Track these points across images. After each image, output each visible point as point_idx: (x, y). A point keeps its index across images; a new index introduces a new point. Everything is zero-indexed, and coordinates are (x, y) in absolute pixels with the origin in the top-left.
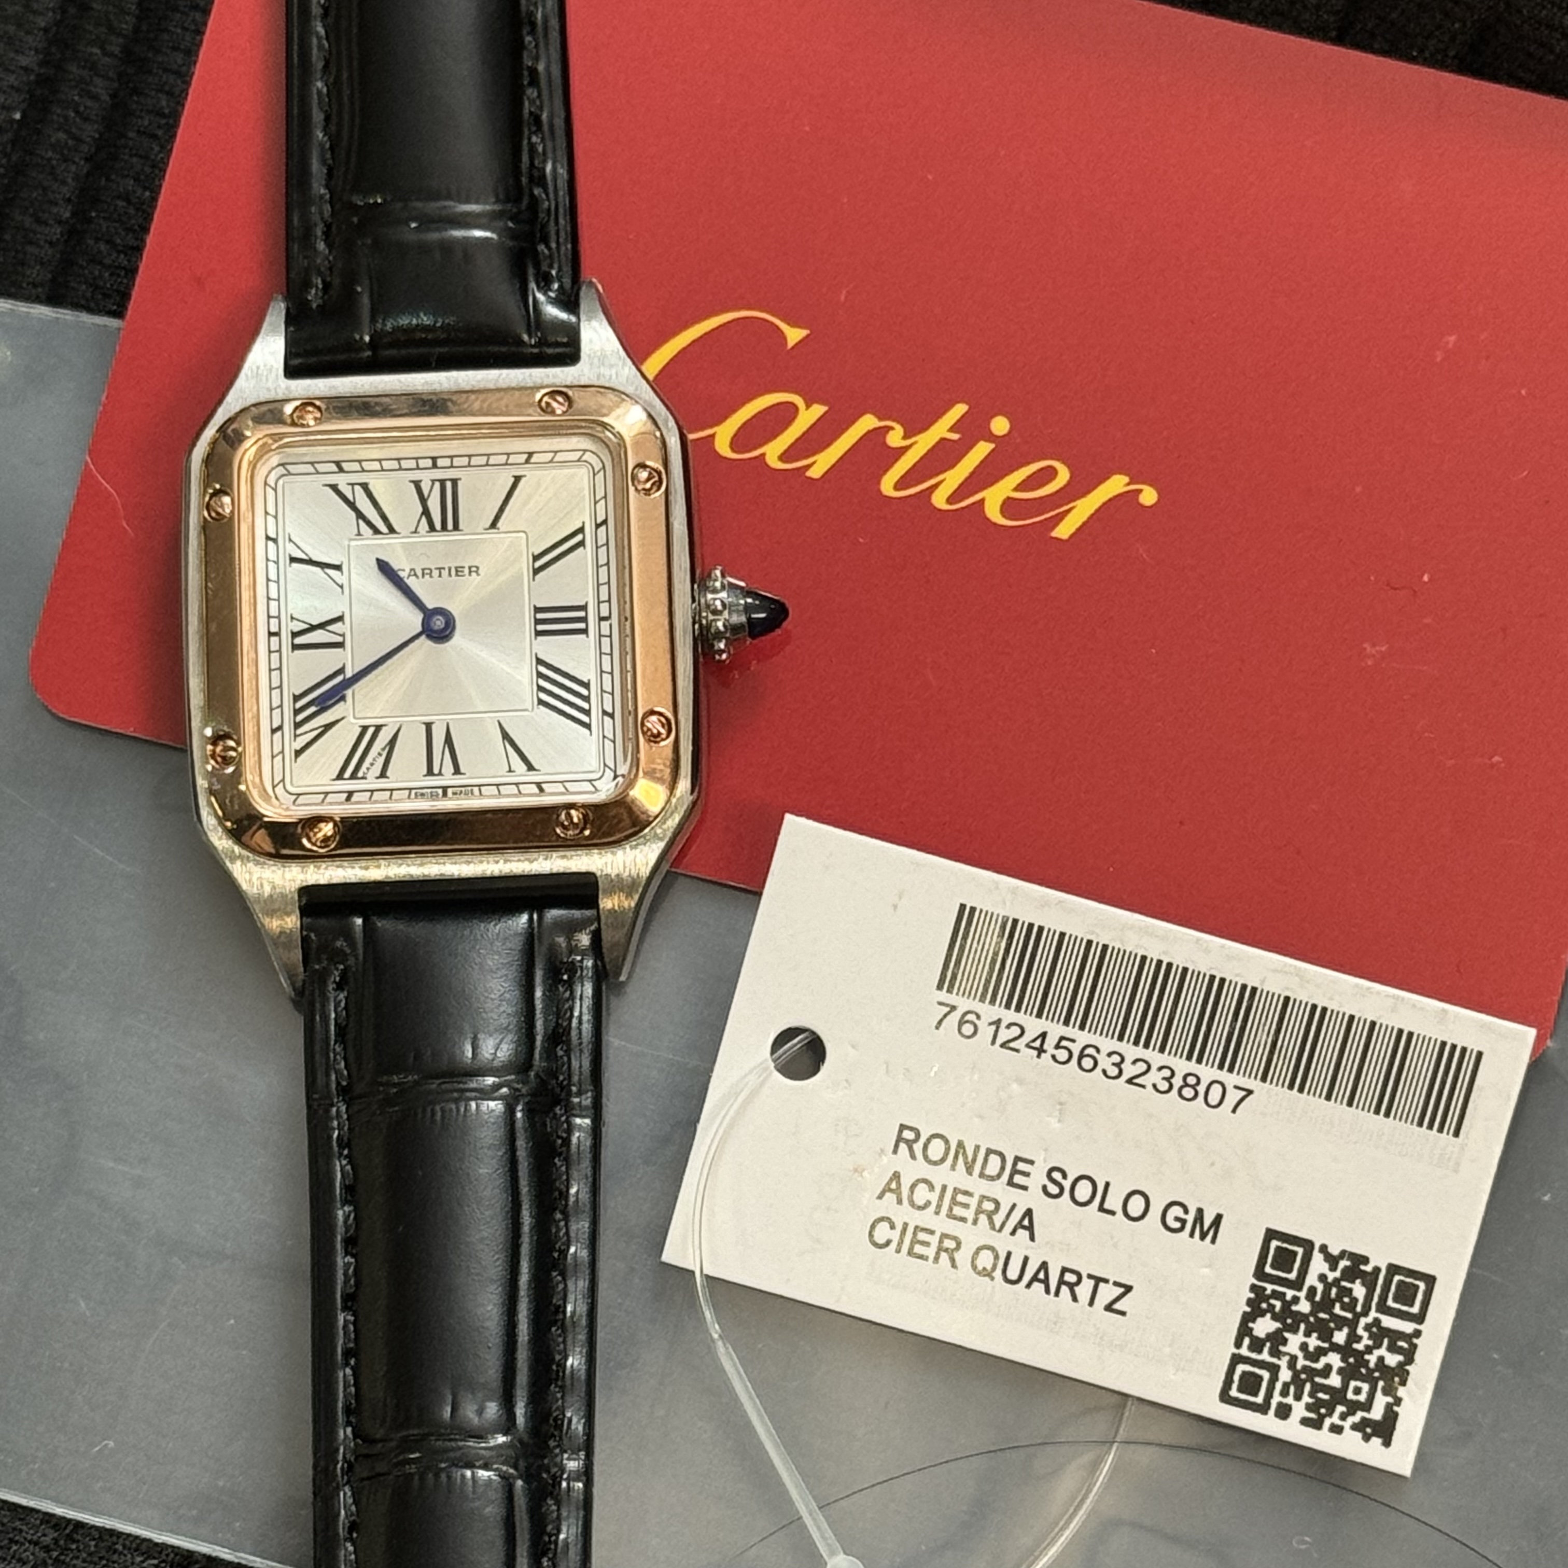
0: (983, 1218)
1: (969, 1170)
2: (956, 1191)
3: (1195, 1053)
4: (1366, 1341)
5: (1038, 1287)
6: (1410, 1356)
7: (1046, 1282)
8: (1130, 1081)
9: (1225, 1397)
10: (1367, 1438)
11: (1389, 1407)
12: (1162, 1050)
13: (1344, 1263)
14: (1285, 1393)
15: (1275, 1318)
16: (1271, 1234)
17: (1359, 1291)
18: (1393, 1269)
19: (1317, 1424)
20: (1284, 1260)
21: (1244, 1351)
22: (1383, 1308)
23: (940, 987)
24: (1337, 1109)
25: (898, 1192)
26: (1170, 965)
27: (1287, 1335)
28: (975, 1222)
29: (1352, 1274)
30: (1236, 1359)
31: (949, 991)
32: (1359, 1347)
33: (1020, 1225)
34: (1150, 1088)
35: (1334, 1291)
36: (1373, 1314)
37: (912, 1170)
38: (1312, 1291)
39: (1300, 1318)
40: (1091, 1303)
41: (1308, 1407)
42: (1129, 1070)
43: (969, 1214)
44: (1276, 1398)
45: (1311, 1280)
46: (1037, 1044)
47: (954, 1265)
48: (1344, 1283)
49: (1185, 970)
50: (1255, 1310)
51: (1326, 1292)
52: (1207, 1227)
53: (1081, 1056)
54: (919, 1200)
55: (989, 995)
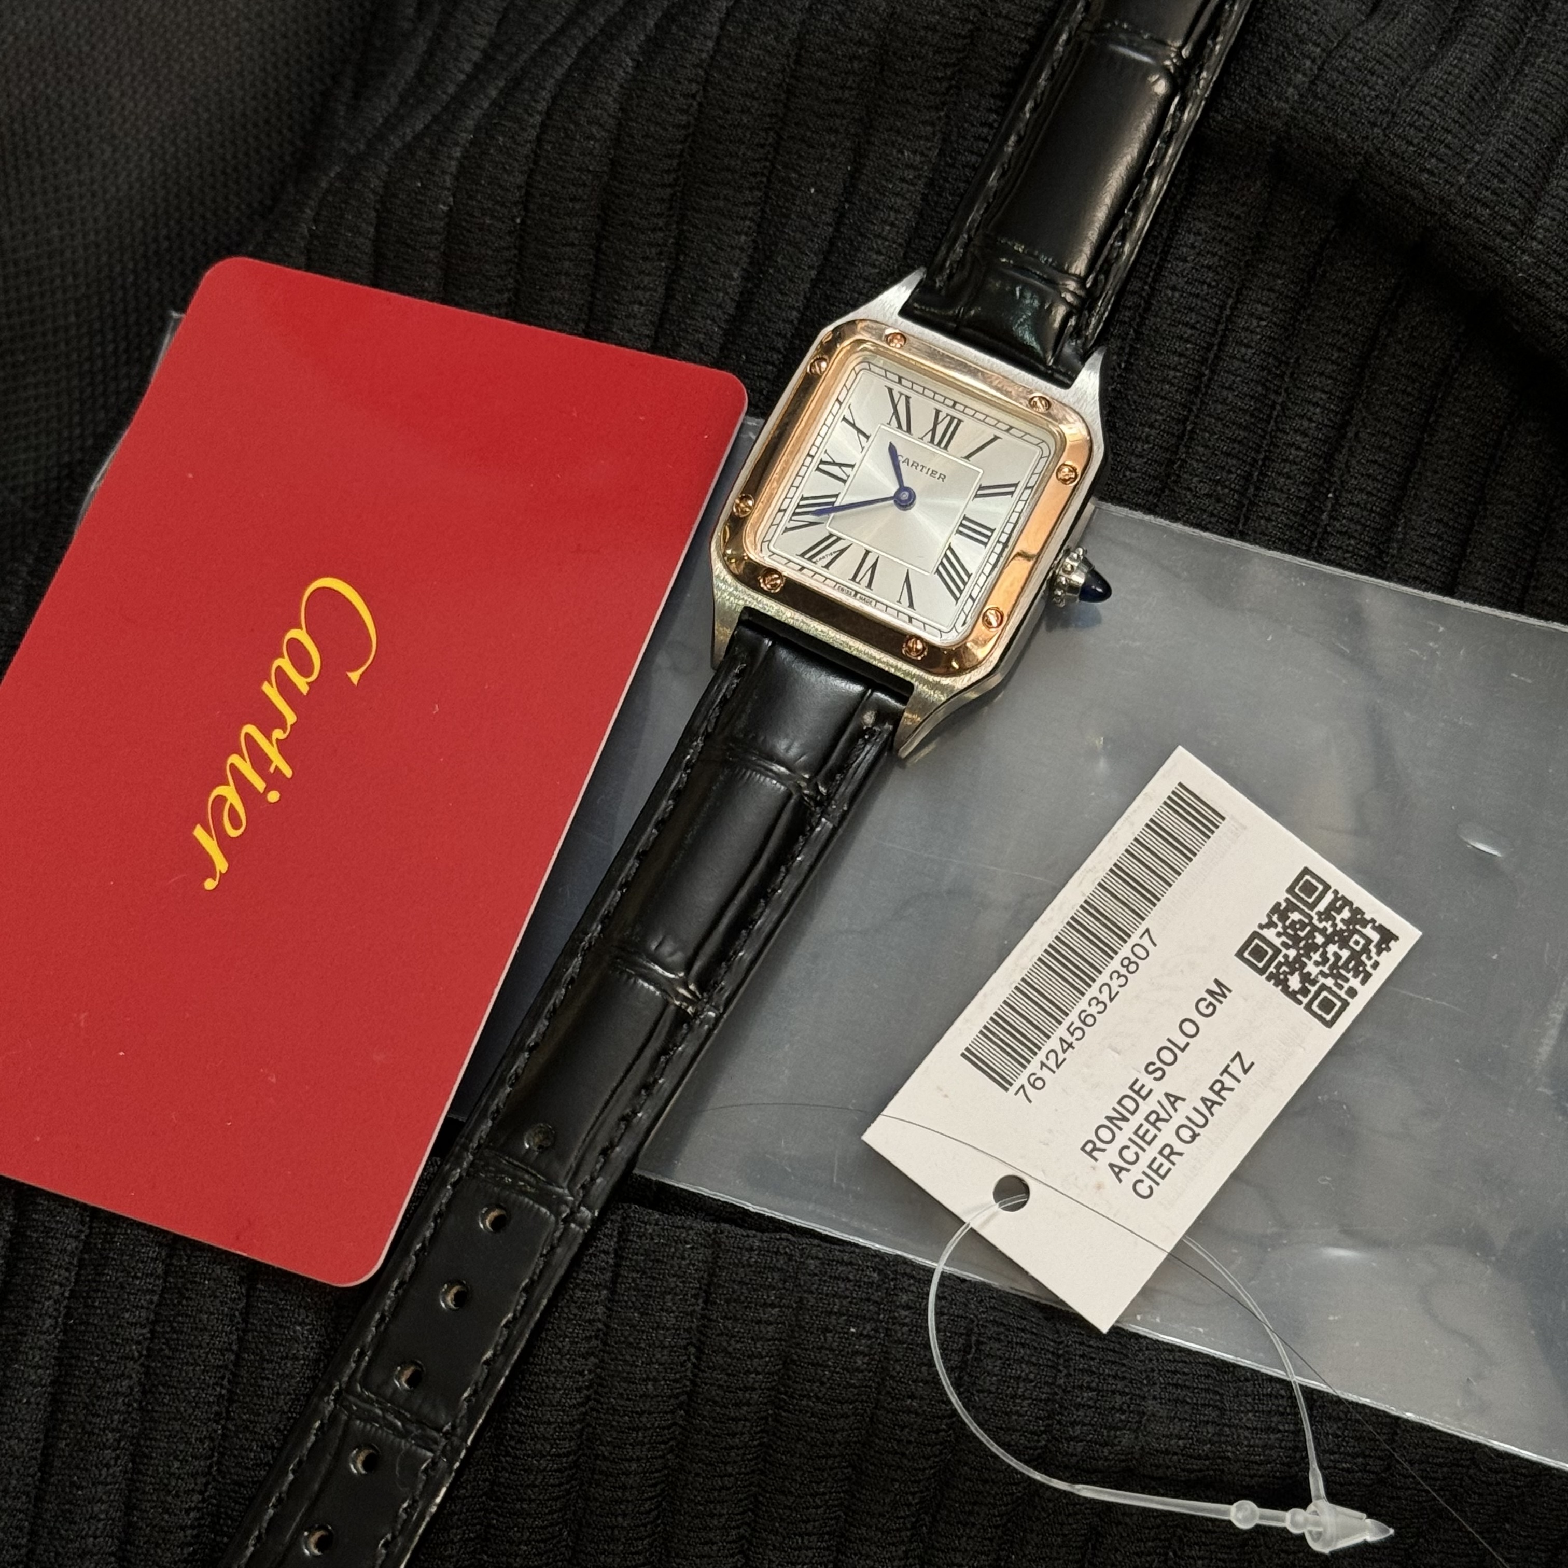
0: (1159, 1124)
1: (1125, 1119)
2: (1136, 1133)
3: (1110, 952)
4: (1328, 925)
6: (1347, 903)
7: (1214, 1103)
8: (1111, 1000)
9: (1329, 1024)
10: (1388, 949)
11: (1375, 928)
12: (1100, 972)
13: (1275, 918)
14: (1341, 987)
15: (1292, 973)
16: (1240, 954)
17: (1295, 916)
18: (1291, 890)
19: (1368, 976)
20: (1258, 953)
21: (1305, 1001)
22: (1312, 906)
23: (1006, 1089)
24: (1179, 883)
25: (1122, 1169)
26: (1050, 946)
27: (1305, 971)
28: (1160, 1130)
29: (1283, 917)
30: (1308, 1007)
31: (1011, 1084)
32: (1330, 930)
33: (1173, 1104)
34: (1120, 990)
35: (1289, 931)
36: (1313, 914)
37: (1111, 1155)
38: (1284, 944)
39: (1297, 959)
40: (1239, 1081)
41: (1355, 976)
42: (1104, 997)
43: (1153, 1131)
44: (1342, 993)
45: (1277, 942)
46: (1065, 1046)
47: (1181, 1154)
48: (1288, 923)
49: (1057, 938)
50: (1283, 984)
51: (1288, 936)
52: (1220, 991)
53: (1084, 1022)
54: (1132, 1158)
55: (1023, 1062)
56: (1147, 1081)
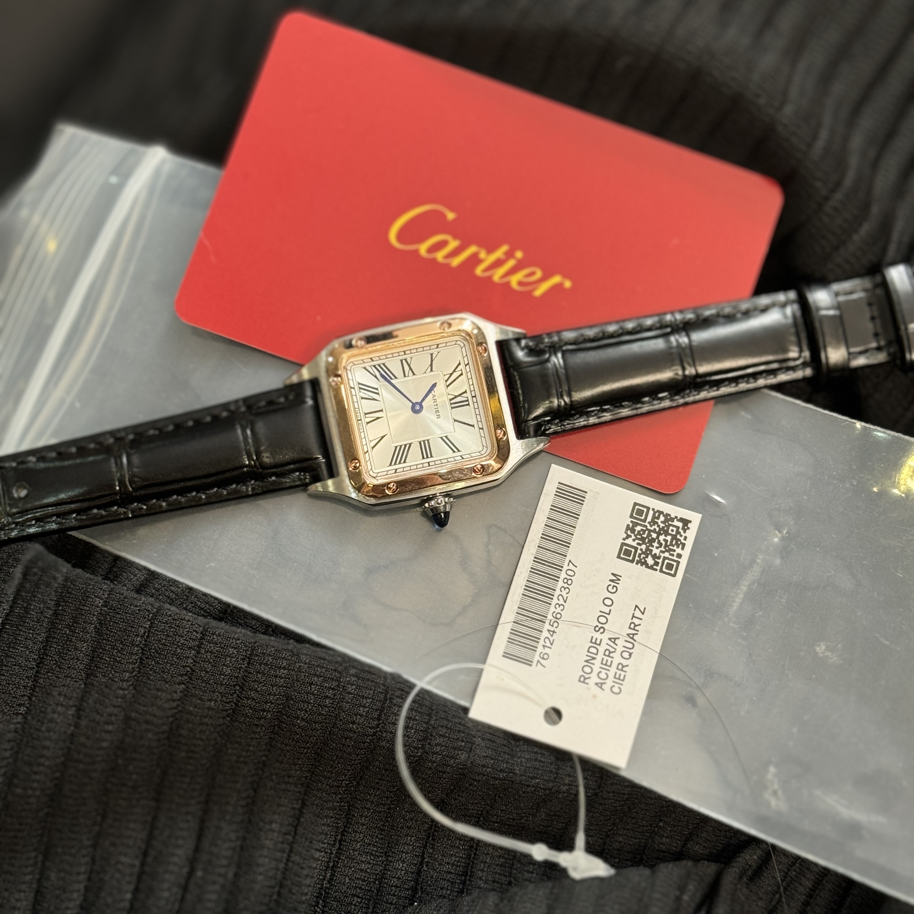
0: (611, 655)
1: (594, 658)
2: (602, 664)
3: (556, 579)
4: (656, 527)
5: (635, 637)
6: (661, 513)
7: (634, 635)
8: (565, 602)
9: (674, 575)
10: (688, 528)
11: (678, 520)
12: (555, 590)
13: (629, 533)
14: (673, 555)
15: (647, 557)
16: (619, 557)
17: (638, 528)
18: (631, 516)
19: (684, 545)
20: (627, 553)
21: (658, 568)
22: (645, 521)
23: (531, 665)
24: (576, 532)
25: (602, 684)
26: (526, 586)
27: (653, 553)
29: (633, 531)
30: (661, 571)
31: (532, 662)
32: (657, 529)
33: (614, 643)
34: (567, 595)
35: (638, 536)
36: (646, 524)
37: (594, 679)
38: (638, 544)
39: (647, 549)
40: (641, 619)
41: (678, 547)
42: (561, 602)
43: (610, 659)
44: (675, 558)
45: (634, 544)
46: (551, 633)
47: (627, 666)
48: (636, 533)
49: (528, 581)
50: (644, 563)
51: (639, 539)
53: (556, 618)
54: (605, 677)
55: (534, 649)
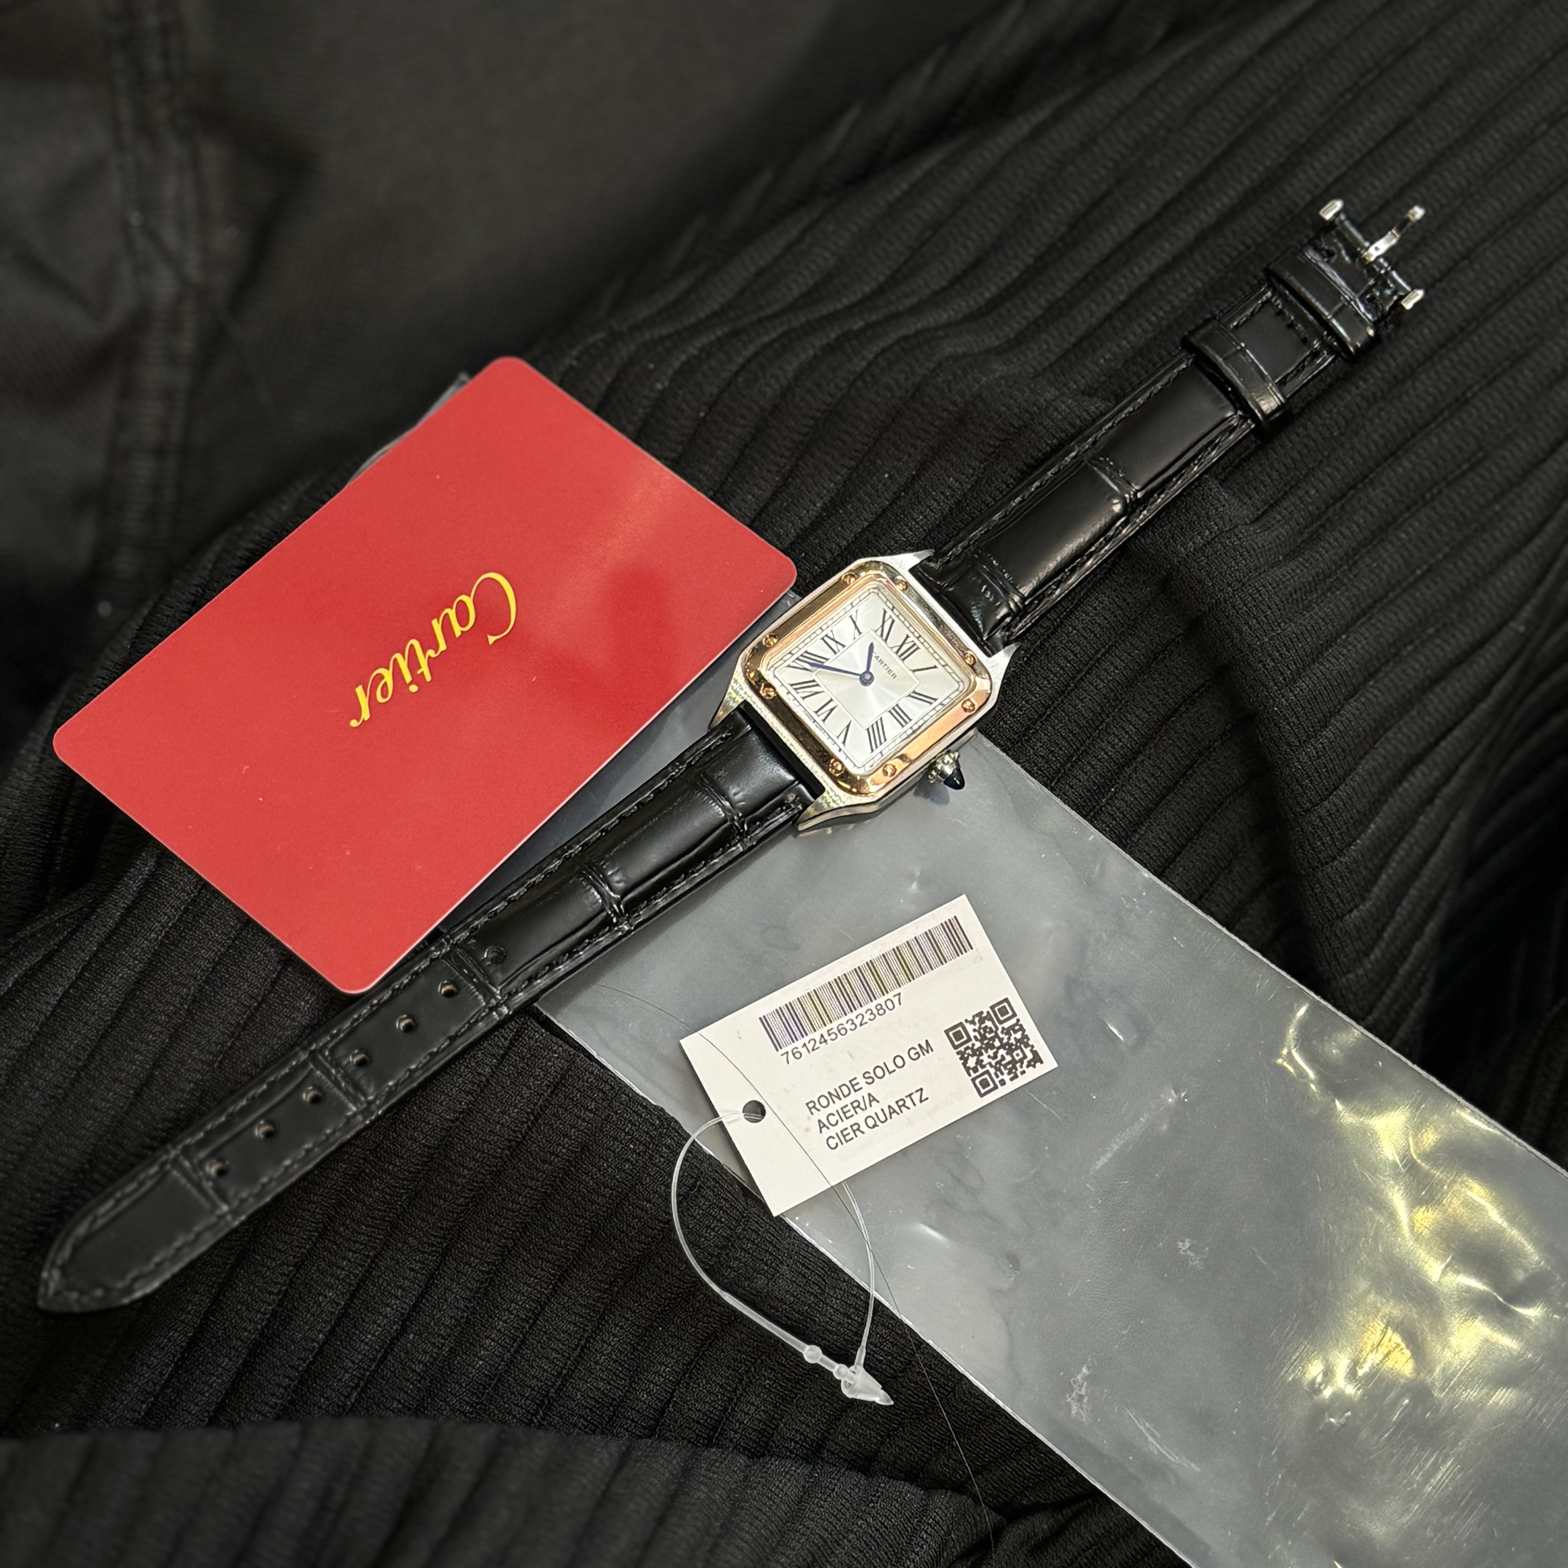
0: (858, 1110)
1: (839, 1098)
2: (842, 1109)
3: (872, 997)
4: (1006, 1038)
5: (894, 1115)
6: (1022, 1029)
7: (895, 1111)
8: (861, 1025)
9: (982, 1095)
10: (1034, 1066)
11: (1032, 1051)
12: (861, 1006)
13: (977, 1019)
14: (997, 1076)
15: (972, 1056)
16: (947, 1032)
17: (988, 1024)
18: (992, 1007)
19: (1016, 1077)
20: (958, 1036)
21: (973, 1075)
22: (1001, 1022)
23: (777, 1050)
24: (930, 974)
25: (824, 1125)
26: (839, 978)
27: (981, 1058)
28: (856, 1113)
29: (982, 1021)
30: (973, 1080)
31: (781, 1048)
32: (1005, 1041)
33: (870, 1101)
34: (869, 1022)
35: (982, 1031)
36: (1000, 1027)
37: (822, 1115)
38: (975, 1037)
39: (980, 1049)
40: (915, 1105)
41: (1009, 1074)
42: (857, 1022)
43: (852, 1112)
44: (997, 1081)
45: (972, 1034)
46: (822, 1040)
47: (863, 1133)
48: (983, 1026)
49: (845, 975)
50: (964, 1059)
51: (980, 1033)
52: (927, 1048)
53: (839, 1031)
54: (833, 1122)
55: (794, 1039)
56: (862, 1082)
